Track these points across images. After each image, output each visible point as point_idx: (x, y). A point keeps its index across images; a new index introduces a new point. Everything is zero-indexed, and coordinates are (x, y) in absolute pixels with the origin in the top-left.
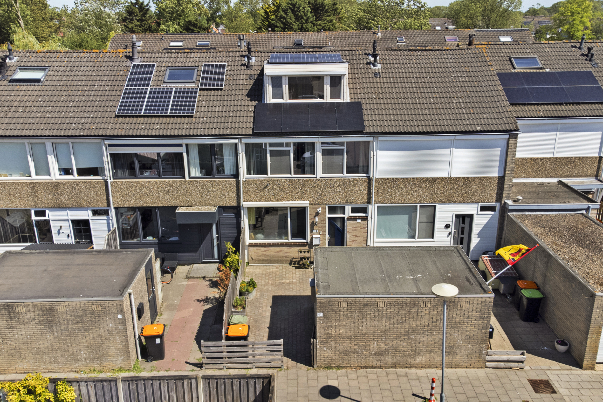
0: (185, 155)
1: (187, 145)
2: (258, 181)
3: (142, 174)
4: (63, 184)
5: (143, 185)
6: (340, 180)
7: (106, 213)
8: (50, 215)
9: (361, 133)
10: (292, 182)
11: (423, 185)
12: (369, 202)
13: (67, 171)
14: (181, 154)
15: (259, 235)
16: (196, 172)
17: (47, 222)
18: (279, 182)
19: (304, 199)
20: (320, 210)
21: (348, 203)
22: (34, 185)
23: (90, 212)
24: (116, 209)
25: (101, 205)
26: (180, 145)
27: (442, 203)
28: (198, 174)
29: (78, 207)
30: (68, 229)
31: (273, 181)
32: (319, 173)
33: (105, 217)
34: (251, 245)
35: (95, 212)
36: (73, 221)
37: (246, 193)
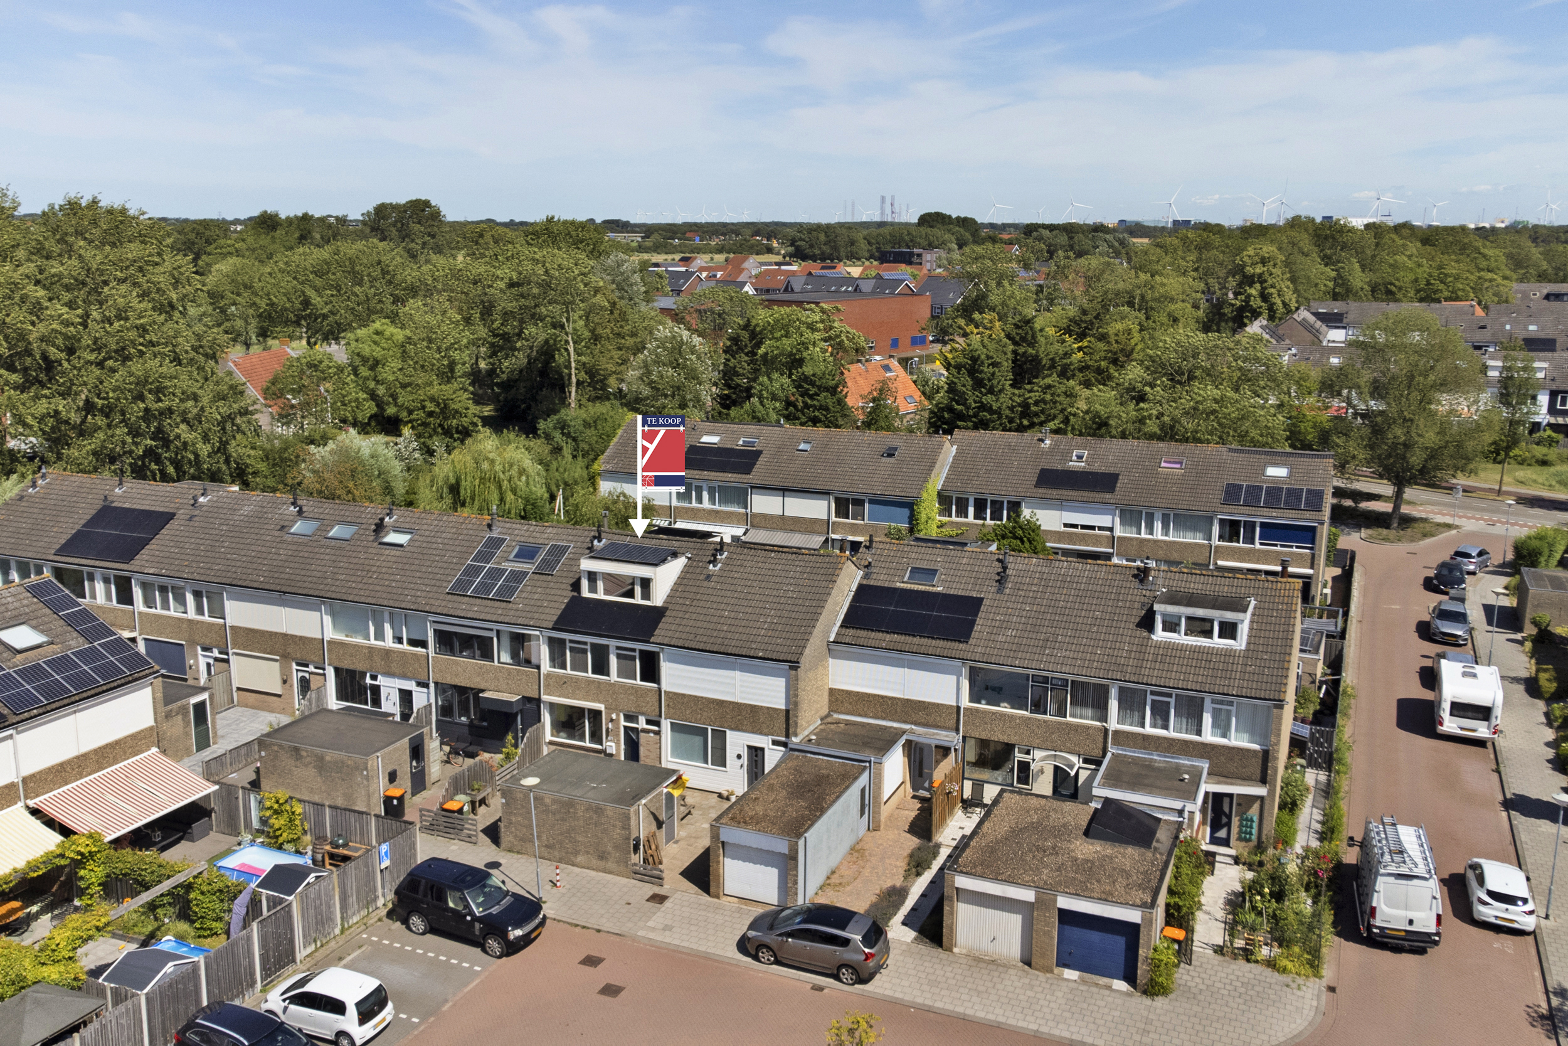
0: (495, 640)
1: (498, 632)
2: (558, 676)
3: (461, 652)
4: (394, 652)
5: (457, 663)
6: (632, 687)
7: (426, 686)
8: (381, 681)
9: (648, 642)
10: (590, 682)
11: (711, 706)
12: (660, 716)
13: (400, 640)
14: (492, 639)
15: (562, 734)
16: (506, 657)
17: (378, 687)
18: (577, 680)
19: (600, 702)
20: (614, 716)
21: (643, 714)
22: (371, 649)
23: (414, 683)
24: (436, 684)
25: (423, 679)
26: (491, 630)
27: (732, 729)
28: (509, 660)
29: (404, 677)
30: (395, 697)
31: (570, 677)
32: (614, 676)
33: (425, 690)
34: (551, 743)
35: (419, 684)
36: (400, 690)
37: (547, 686)
